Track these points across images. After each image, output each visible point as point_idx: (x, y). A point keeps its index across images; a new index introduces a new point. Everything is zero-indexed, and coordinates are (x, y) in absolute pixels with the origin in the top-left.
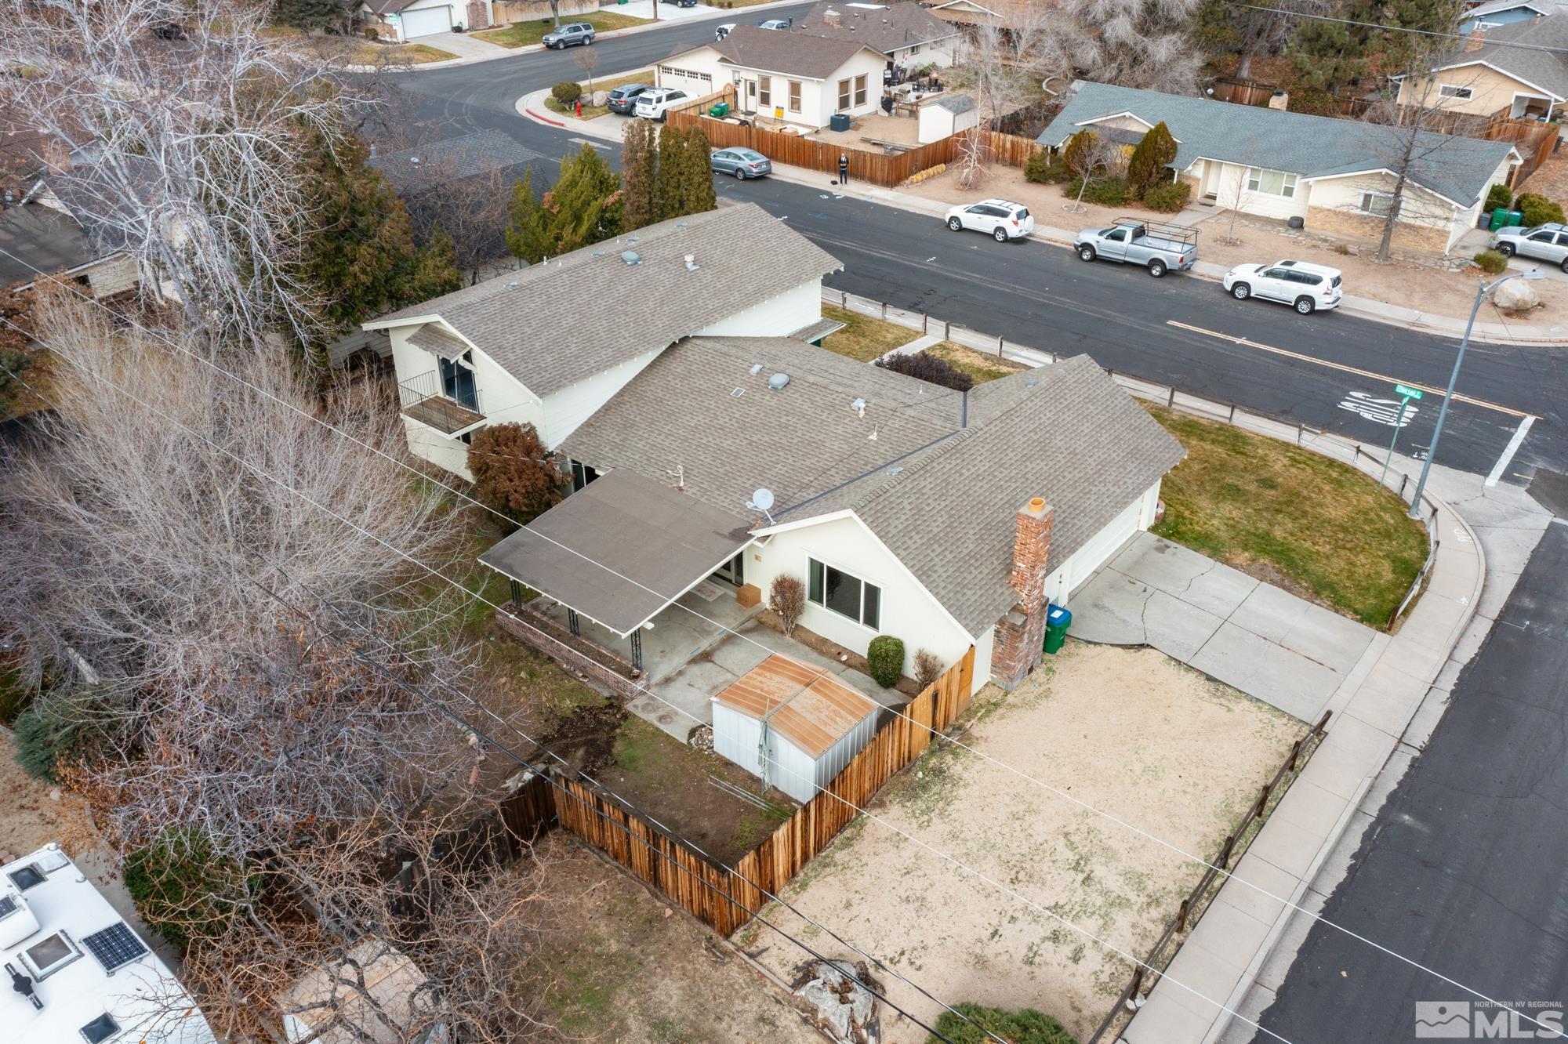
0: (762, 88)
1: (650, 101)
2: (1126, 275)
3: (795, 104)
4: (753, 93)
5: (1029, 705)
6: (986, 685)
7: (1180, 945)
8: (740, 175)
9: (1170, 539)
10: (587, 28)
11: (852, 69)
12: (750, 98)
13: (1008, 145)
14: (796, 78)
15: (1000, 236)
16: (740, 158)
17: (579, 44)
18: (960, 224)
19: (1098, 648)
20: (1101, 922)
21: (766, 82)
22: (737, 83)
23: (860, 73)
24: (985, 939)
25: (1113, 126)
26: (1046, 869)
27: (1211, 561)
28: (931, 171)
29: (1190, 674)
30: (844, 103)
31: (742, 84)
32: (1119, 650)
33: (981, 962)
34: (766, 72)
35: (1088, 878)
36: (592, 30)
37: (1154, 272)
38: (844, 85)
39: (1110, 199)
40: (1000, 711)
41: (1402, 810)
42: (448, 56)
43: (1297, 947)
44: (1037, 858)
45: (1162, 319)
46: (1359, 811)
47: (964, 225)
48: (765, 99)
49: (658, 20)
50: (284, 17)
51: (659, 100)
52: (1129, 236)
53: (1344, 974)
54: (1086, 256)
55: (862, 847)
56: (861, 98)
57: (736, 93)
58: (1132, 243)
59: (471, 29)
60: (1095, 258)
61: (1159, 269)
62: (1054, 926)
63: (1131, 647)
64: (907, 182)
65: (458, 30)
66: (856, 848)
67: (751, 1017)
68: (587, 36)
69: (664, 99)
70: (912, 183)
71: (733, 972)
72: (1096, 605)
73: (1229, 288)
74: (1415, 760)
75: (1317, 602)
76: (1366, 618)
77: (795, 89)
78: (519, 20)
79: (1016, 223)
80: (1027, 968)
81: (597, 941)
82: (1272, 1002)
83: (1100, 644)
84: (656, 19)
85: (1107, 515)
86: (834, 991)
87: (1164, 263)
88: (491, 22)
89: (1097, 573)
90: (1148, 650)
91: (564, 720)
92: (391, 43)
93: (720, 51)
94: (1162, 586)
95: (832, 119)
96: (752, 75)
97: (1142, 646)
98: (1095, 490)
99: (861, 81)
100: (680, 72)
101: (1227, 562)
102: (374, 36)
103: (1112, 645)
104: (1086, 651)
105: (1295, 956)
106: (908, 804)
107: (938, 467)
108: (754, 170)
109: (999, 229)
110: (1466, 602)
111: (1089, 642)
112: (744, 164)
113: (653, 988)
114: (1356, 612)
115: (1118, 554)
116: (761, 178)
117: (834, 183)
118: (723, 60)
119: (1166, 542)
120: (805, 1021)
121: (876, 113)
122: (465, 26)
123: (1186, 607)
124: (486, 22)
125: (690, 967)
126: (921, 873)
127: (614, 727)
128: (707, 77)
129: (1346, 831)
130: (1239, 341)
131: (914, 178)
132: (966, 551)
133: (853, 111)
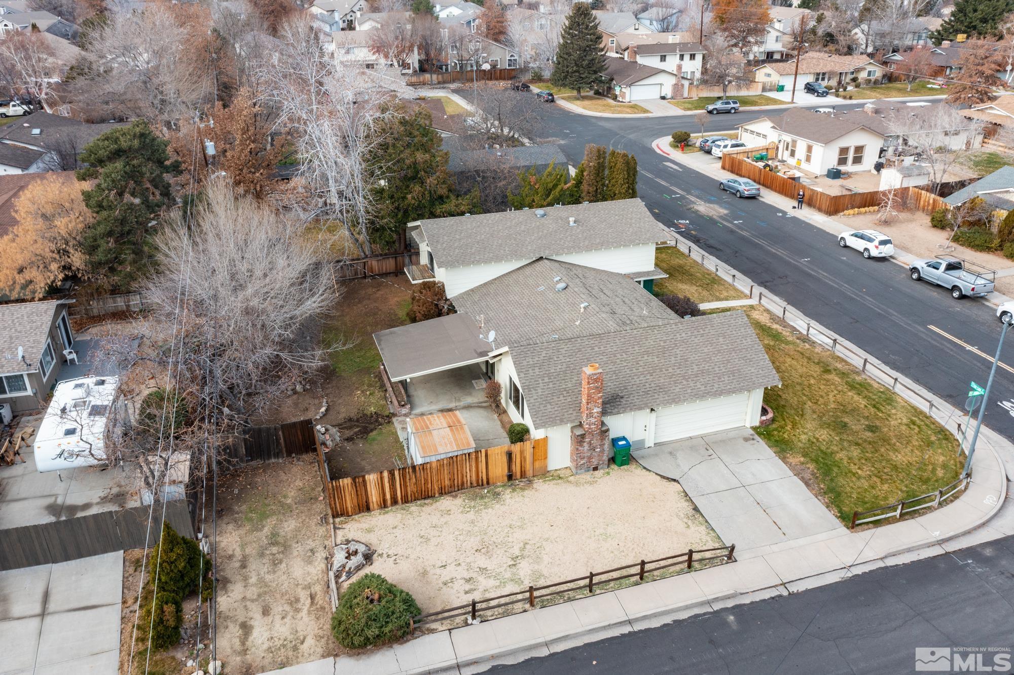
0: (792, 147)
1: (719, 146)
2: (934, 294)
3: (808, 159)
4: (787, 149)
5: (577, 484)
6: (567, 468)
7: (525, 611)
8: (738, 195)
9: (759, 436)
10: (735, 103)
11: (852, 141)
12: (786, 152)
13: (931, 201)
14: (811, 142)
15: (866, 255)
16: (740, 185)
17: (728, 112)
18: (845, 243)
19: (648, 473)
20: (498, 584)
21: (794, 142)
22: (780, 141)
23: (859, 143)
24: (437, 566)
25: (998, 195)
26: (498, 552)
27: (774, 455)
28: (863, 210)
29: (687, 504)
30: (842, 161)
31: (782, 143)
32: (659, 478)
33: (425, 573)
34: (795, 137)
35: (514, 565)
36: (738, 105)
37: (954, 295)
38: (844, 151)
39: (978, 246)
40: (560, 481)
41: (733, 614)
42: (646, 111)
43: (586, 642)
44: (499, 546)
45: (924, 324)
46: (708, 603)
47: (848, 244)
48: (793, 154)
49: (794, 103)
50: (566, 83)
51: (725, 146)
52: (943, 267)
53: (594, 663)
54: (915, 276)
55: (427, 509)
56: (857, 160)
57: (778, 148)
58: (944, 272)
59: (672, 98)
60: (920, 279)
61: (958, 293)
62: (474, 575)
63: (668, 479)
64: (842, 214)
65: (663, 98)
66: (423, 509)
67: (308, 547)
68: (734, 108)
69: (729, 146)
70: (844, 215)
71: (322, 531)
72: (671, 453)
73: (998, 314)
74: (780, 596)
75: (820, 498)
76: (843, 517)
77: (810, 149)
78: (705, 95)
79: (877, 247)
80: (441, 585)
81: (285, 497)
82: (543, 656)
83: (650, 471)
84: (792, 102)
85: (682, 398)
86: (348, 552)
87: (960, 289)
88: (686, 95)
89: (691, 438)
90: (676, 484)
91: (365, 415)
92: (622, 102)
93: (773, 122)
94: (723, 457)
95: (829, 171)
96: (788, 138)
97: (674, 480)
98: (685, 383)
99: (859, 149)
100: (752, 132)
101: (784, 459)
102: (615, 98)
103: (656, 474)
104: (639, 471)
105: (582, 644)
106: (467, 501)
107: (580, 341)
108: (746, 193)
109: (866, 249)
110: (937, 535)
111: (645, 468)
112: (741, 188)
113: (286, 521)
114: (840, 511)
115: (716, 433)
116: (753, 198)
117: (794, 207)
118: (773, 127)
119: (756, 437)
120: (327, 558)
121: (870, 171)
122: (669, 96)
123: (726, 471)
124: (682, 95)
125: (307, 520)
126: (440, 529)
127: (381, 424)
128: (765, 136)
129: (687, 608)
130: (969, 347)
131: (846, 212)
132: (564, 386)
133: (849, 168)
